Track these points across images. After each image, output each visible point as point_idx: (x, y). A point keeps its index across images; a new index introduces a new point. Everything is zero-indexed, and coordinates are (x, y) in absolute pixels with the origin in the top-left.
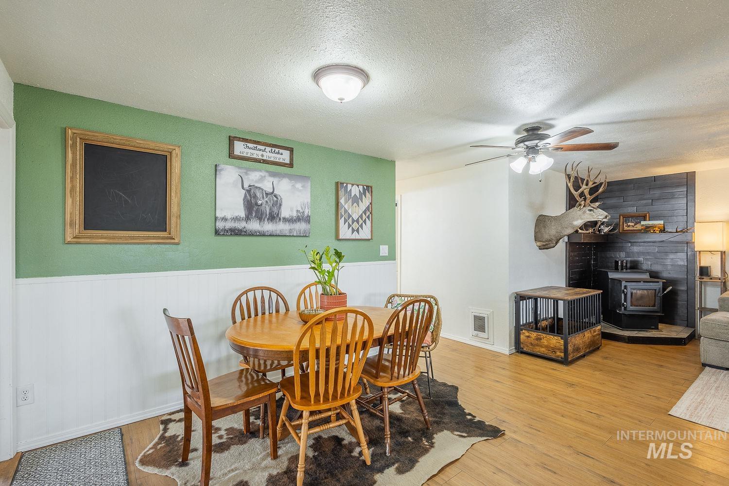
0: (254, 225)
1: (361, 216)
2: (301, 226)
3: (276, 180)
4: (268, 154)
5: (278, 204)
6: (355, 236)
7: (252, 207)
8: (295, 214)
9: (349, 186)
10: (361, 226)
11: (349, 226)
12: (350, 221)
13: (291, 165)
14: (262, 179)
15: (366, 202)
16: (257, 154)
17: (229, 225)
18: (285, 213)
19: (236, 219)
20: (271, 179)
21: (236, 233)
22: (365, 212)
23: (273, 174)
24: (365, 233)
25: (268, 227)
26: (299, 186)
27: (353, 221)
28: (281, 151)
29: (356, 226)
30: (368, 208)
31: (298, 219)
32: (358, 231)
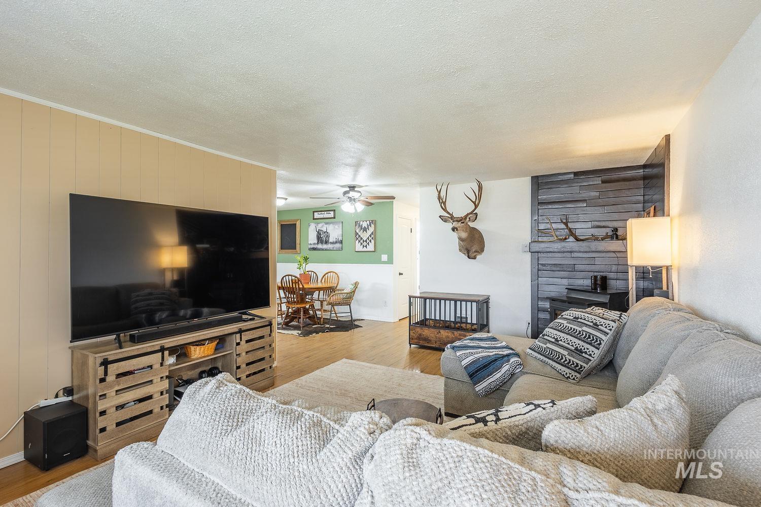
0: (320, 246)
1: (368, 238)
2: (338, 245)
3: (327, 226)
4: (326, 215)
5: (328, 236)
6: (365, 249)
7: (319, 238)
8: (335, 240)
9: (361, 223)
10: (368, 244)
11: (361, 244)
12: (362, 241)
13: (334, 218)
14: (322, 227)
15: (371, 229)
16: (321, 216)
17: (312, 246)
18: (331, 240)
19: (314, 244)
20: (326, 226)
21: (314, 249)
22: (370, 236)
23: (327, 223)
24: (371, 247)
25: (325, 246)
26: (336, 227)
27: (364, 241)
28: (330, 212)
29: (365, 244)
30: (372, 233)
31: (336, 242)
32: (366, 246)
